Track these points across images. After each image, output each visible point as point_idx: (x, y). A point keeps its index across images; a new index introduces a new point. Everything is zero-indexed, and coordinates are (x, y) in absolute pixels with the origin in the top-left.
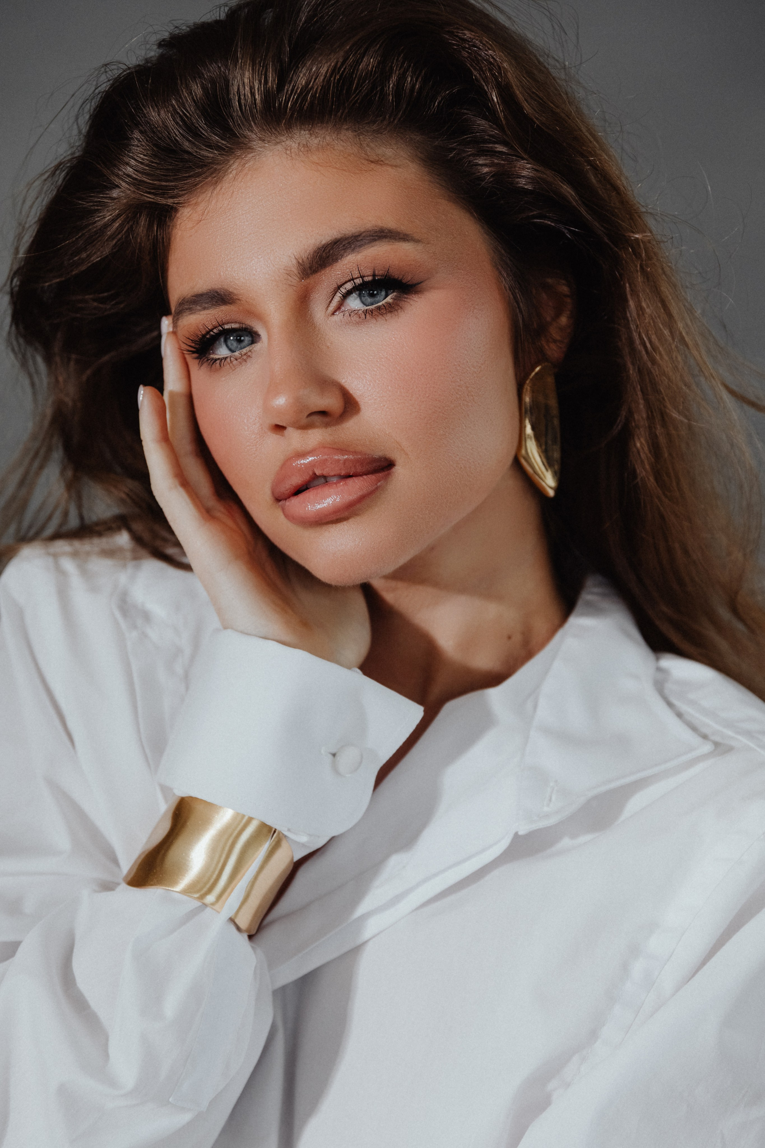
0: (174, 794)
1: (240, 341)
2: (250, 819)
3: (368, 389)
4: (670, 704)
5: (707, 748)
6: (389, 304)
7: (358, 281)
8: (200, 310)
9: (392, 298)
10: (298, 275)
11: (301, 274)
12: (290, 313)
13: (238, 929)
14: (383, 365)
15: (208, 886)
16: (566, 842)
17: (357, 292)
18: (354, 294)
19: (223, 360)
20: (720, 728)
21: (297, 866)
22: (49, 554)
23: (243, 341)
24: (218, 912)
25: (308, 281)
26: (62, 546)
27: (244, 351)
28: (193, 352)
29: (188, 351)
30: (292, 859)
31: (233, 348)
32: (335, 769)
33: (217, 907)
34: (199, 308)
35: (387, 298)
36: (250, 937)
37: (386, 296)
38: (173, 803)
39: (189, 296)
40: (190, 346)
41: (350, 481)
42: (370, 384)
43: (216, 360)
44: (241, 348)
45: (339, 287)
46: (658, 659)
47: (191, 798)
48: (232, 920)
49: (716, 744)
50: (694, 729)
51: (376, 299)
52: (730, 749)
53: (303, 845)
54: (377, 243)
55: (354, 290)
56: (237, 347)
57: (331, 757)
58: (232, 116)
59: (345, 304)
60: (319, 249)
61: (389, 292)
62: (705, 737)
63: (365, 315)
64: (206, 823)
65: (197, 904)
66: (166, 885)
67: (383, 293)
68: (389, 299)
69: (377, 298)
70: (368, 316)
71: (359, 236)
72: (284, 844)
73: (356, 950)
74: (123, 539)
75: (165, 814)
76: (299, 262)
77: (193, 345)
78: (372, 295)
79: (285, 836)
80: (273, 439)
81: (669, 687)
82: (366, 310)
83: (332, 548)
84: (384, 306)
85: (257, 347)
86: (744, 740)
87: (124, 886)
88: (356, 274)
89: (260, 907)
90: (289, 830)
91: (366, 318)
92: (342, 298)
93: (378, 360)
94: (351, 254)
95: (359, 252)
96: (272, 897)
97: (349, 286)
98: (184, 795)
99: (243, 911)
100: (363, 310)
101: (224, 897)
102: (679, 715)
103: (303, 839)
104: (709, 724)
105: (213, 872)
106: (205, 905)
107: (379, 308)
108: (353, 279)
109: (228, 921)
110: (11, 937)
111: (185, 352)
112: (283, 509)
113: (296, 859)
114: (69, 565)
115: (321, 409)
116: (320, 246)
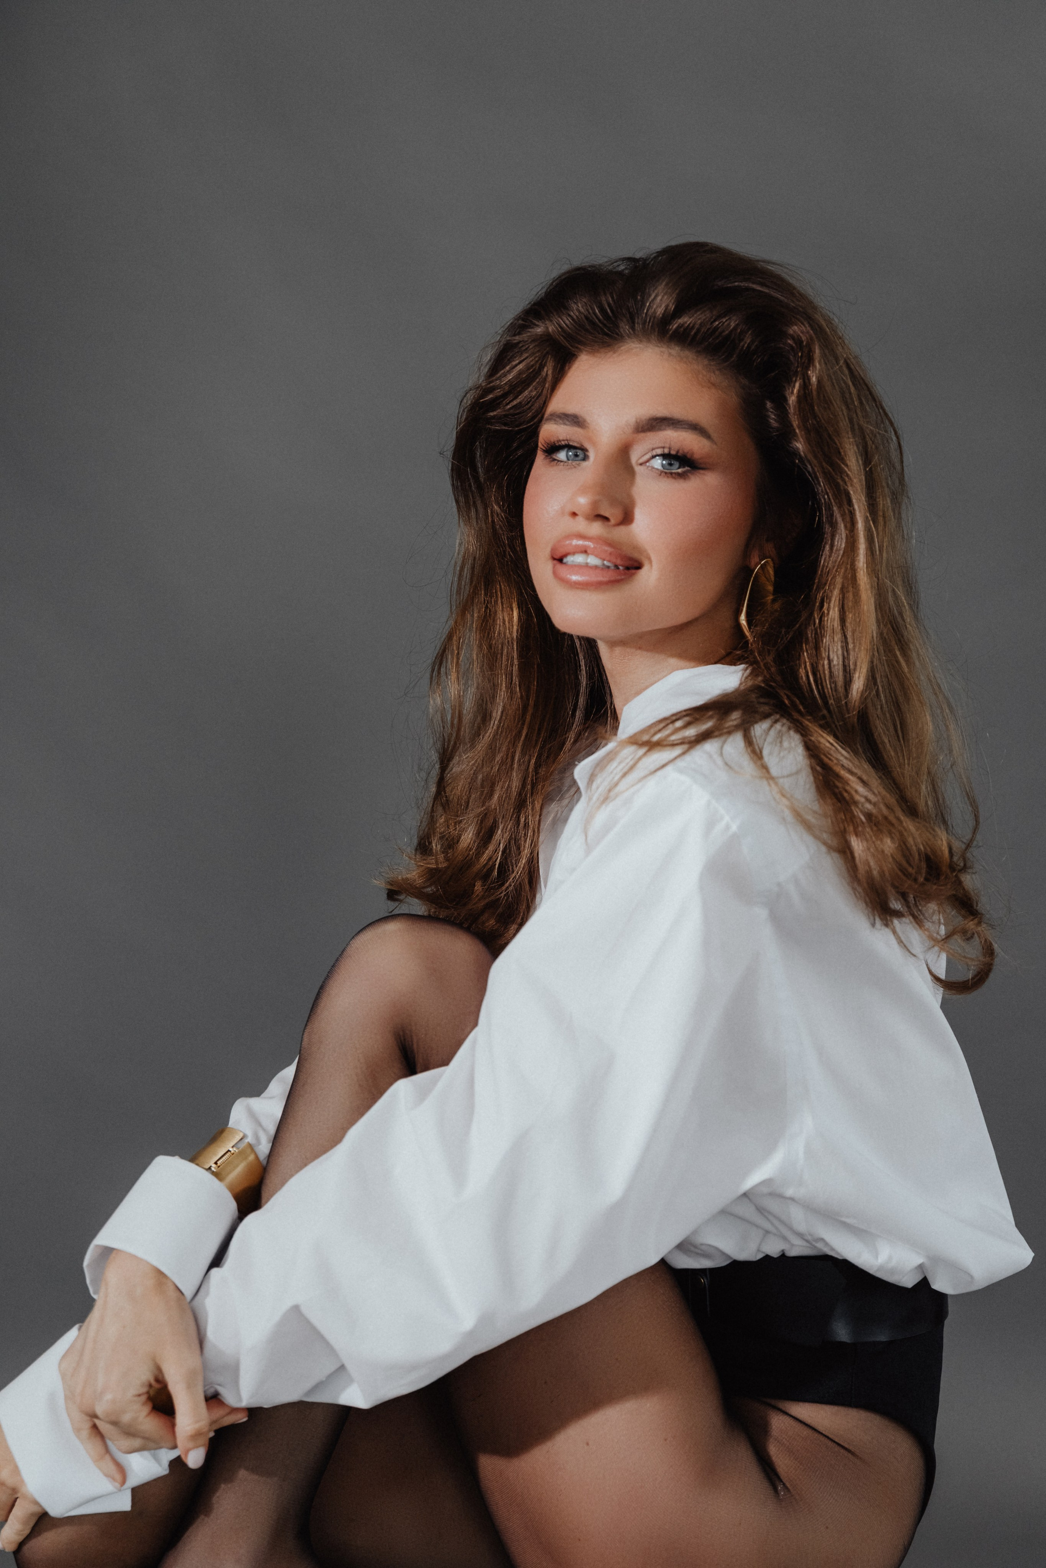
1: (576, 456)
7: (666, 451)
8: (561, 424)
9: (682, 471)
11: (634, 429)
17: (663, 458)
19: (560, 462)
23: (578, 456)
25: (636, 435)
27: (576, 463)
31: (570, 458)
34: (561, 421)
37: (679, 468)
39: (558, 412)
40: (544, 446)
43: (556, 460)
44: (575, 460)
45: (653, 449)
54: (690, 431)
55: (662, 455)
56: (574, 458)
59: (652, 461)
60: (652, 417)
61: (682, 466)
67: (679, 465)
68: (679, 471)
70: (662, 474)
71: (681, 421)
76: (635, 421)
77: (546, 446)
78: (671, 464)
80: (568, 519)
82: (663, 471)
84: (675, 473)
85: (585, 464)
88: (667, 445)
92: (652, 457)
94: (671, 430)
95: (676, 432)
97: (659, 451)
100: (661, 469)
108: (664, 448)
112: (554, 567)
115: (607, 514)
116: (655, 417)
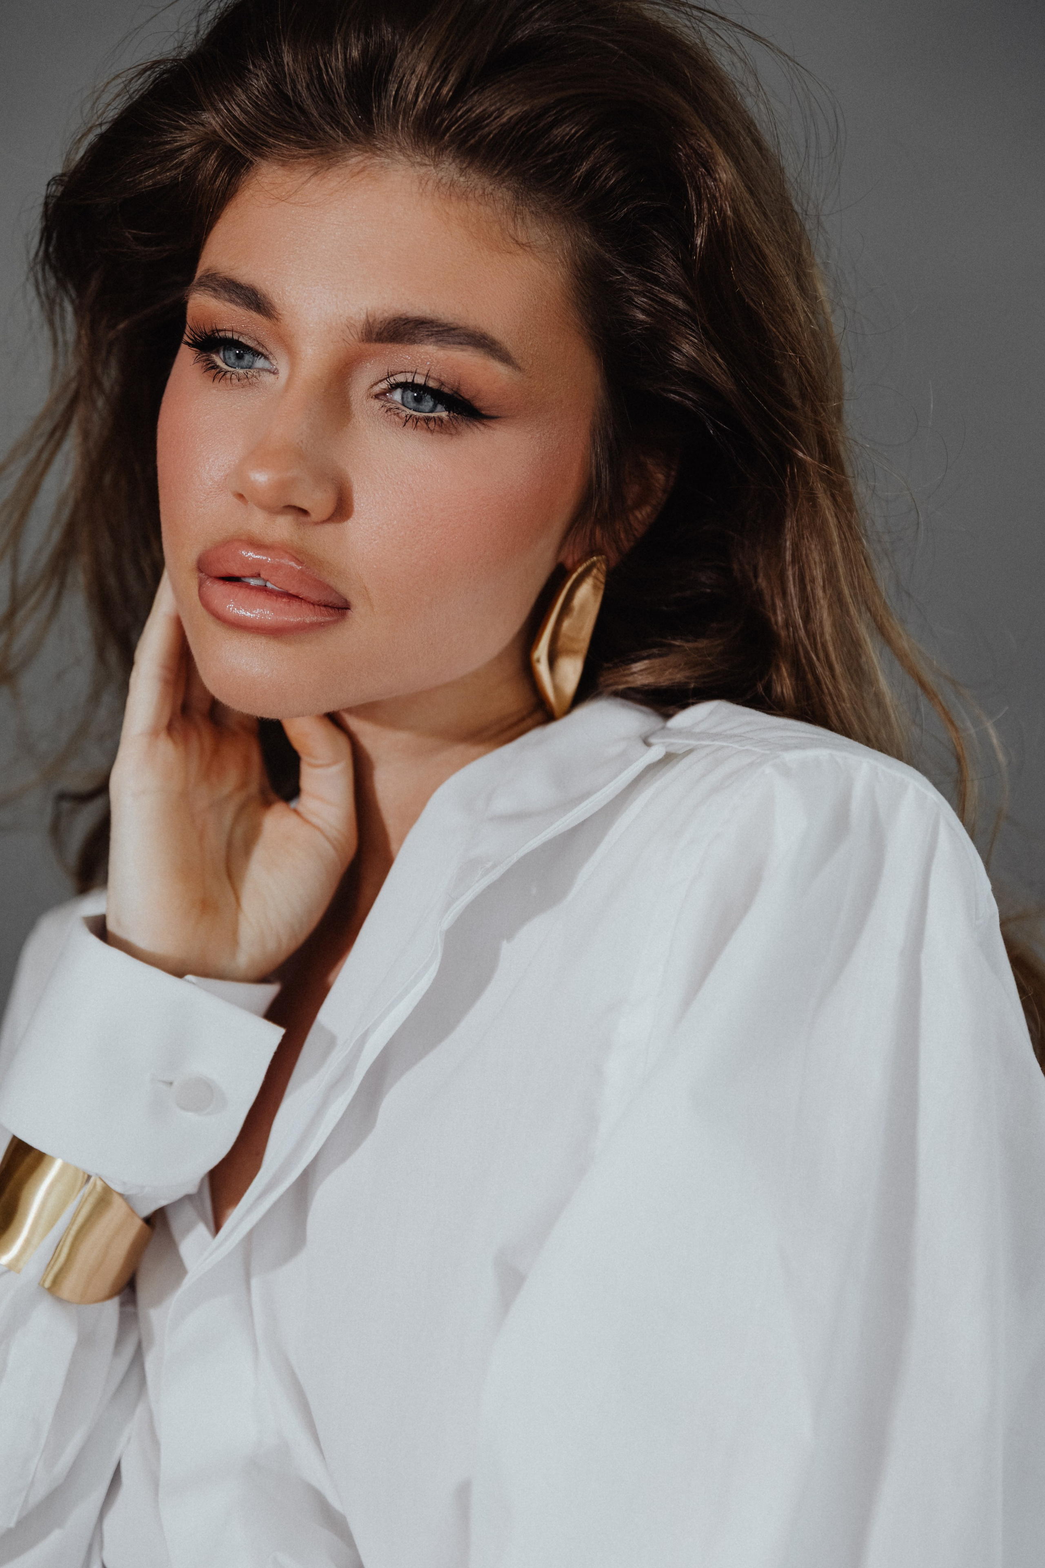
3: (370, 510)
7: (420, 379)
8: (224, 299)
10: (360, 334)
11: (364, 334)
12: (327, 371)
14: (401, 491)
19: (224, 371)
25: (367, 345)
34: (225, 294)
37: (435, 411)
39: (219, 275)
41: (296, 603)
42: (375, 506)
45: (396, 373)
54: (470, 348)
58: (380, 101)
60: (400, 319)
71: (454, 329)
76: (368, 321)
77: (196, 335)
83: (234, 662)
88: (423, 369)
91: (407, 424)
92: (389, 387)
93: (399, 483)
94: (434, 345)
95: (443, 348)
97: (406, 378)
112: (201, 584)
115: (305, 505)
116: (403, 317)
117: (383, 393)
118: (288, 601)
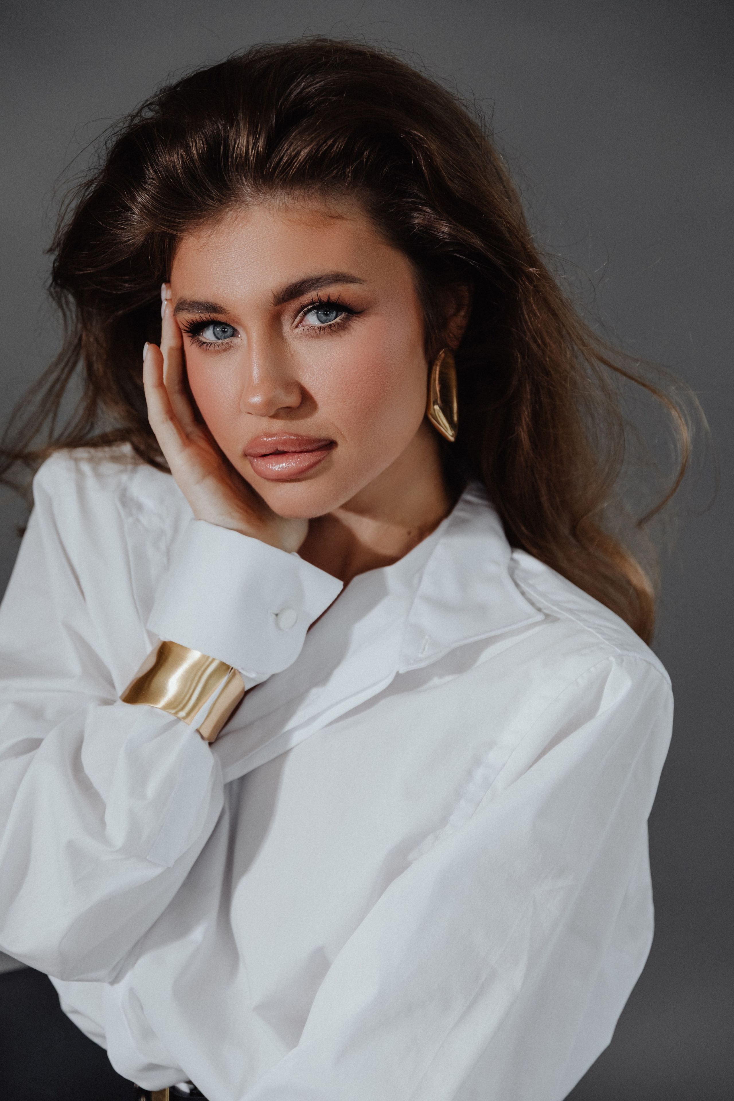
0: (159, 639)
1: (224, 332)
2: (214, 660)
4: (517, 585)
5: (540, 617)
6: (337, 323)
7: (317, 304)
8: (197, 313)
9: (340, 319)
10: (273, 303)
11: (276, 302)
13: (202, 737)
15: (181, 705)
16: (436, 681)
17: (316, 311)
18: (313, 312)
19: (209, 345)
20: (549, 605)
21: (247, 693)
22: (71, 458)
23: (226, 332)
24: (189, 725)
25: (280, 306)
26: (81, 453)
27: (226, 340)
28: (188, 332)
29: (185, 330)
30: (244, 688)
31: (219, 336)
32: (277, 624)
33: (187, 720)
34: (196, 311)
35: (336, 319)
36: (210, 744)
37: (335, 318)
38: (157, 645)
40: (186, 327)
41: (302, 456)
43: (204, 342)
44: (225, 338)
45: (303, 308)
46: (512, 552)
47: (172, 643)
48: (198, 731)
49: (547, 616)
50: (532, 604)
51: (329, 318)
52: (556, 620)
53: (252, 679)
54: (333, 285)
55: (313, 309)
56: (222, 336)
57: (274, 616)
59: (305, 319)
60: (291, 287)
61: (339, 313)
62: (539, 610)
63: (320, 331)
64: (181, 659)
65: (173, 718)
66: (151, 703)
67: (334, 314)
68: (338, 320)
69: (330, 316)
70: (322, 333)
71: (320, 278)
72: (238, 676)
73: (285, 755)
74: (127, 448)
75: (152, 653)
76: (275, 295)
77: (188, 326)
78: (326, 315)
79: (240, 672)
80: (247, 416)
81: (518, 573)
82: (321, 327)
84: (334, 324)
85: (236, 341)
86: (567, 615)
87: (120, 702)
88: (316, 300)
89: (218, 722)
90: (242, 669)
91: (320, 333)
92: (304, 314)
94: (314, 291)
95: (319, 290)
96: (228, 715)
97: (309, 306)
98: (166, 640)
99: (206, 723)
100: (318, 326)
101: (193, 714)
102: (523, 593)
103: (253, 675)
104: (543, 602)
105: (185, 696)
106: (179, 719)
107: (330, 326)
108: (314, 303)
109: (195, 731)
110: (36, 735)
111: (183, 331)
112: (250, 463)
113: (246, 689)
114: (86, 468)
115: (286, 404)
116: (292, 284)
117: (301, 322)
118: (298, 456)
